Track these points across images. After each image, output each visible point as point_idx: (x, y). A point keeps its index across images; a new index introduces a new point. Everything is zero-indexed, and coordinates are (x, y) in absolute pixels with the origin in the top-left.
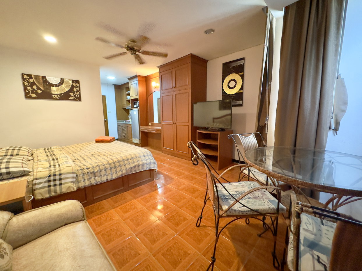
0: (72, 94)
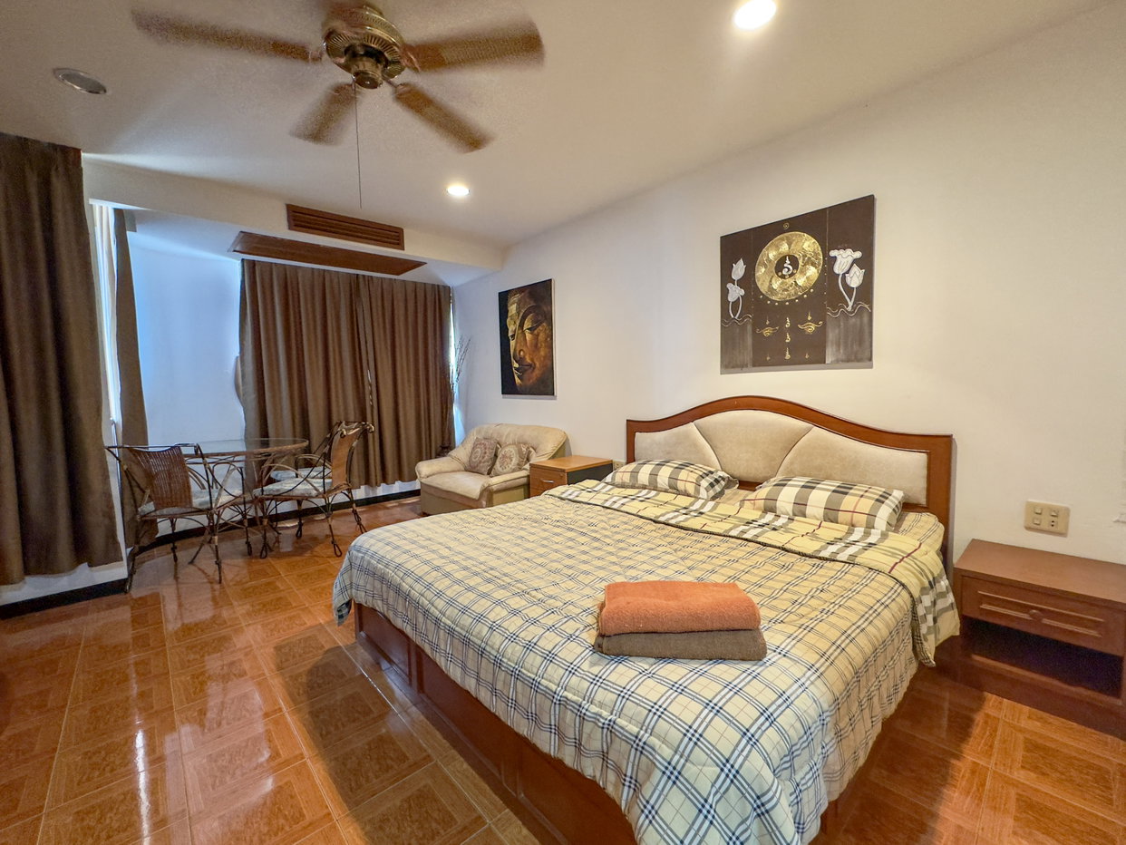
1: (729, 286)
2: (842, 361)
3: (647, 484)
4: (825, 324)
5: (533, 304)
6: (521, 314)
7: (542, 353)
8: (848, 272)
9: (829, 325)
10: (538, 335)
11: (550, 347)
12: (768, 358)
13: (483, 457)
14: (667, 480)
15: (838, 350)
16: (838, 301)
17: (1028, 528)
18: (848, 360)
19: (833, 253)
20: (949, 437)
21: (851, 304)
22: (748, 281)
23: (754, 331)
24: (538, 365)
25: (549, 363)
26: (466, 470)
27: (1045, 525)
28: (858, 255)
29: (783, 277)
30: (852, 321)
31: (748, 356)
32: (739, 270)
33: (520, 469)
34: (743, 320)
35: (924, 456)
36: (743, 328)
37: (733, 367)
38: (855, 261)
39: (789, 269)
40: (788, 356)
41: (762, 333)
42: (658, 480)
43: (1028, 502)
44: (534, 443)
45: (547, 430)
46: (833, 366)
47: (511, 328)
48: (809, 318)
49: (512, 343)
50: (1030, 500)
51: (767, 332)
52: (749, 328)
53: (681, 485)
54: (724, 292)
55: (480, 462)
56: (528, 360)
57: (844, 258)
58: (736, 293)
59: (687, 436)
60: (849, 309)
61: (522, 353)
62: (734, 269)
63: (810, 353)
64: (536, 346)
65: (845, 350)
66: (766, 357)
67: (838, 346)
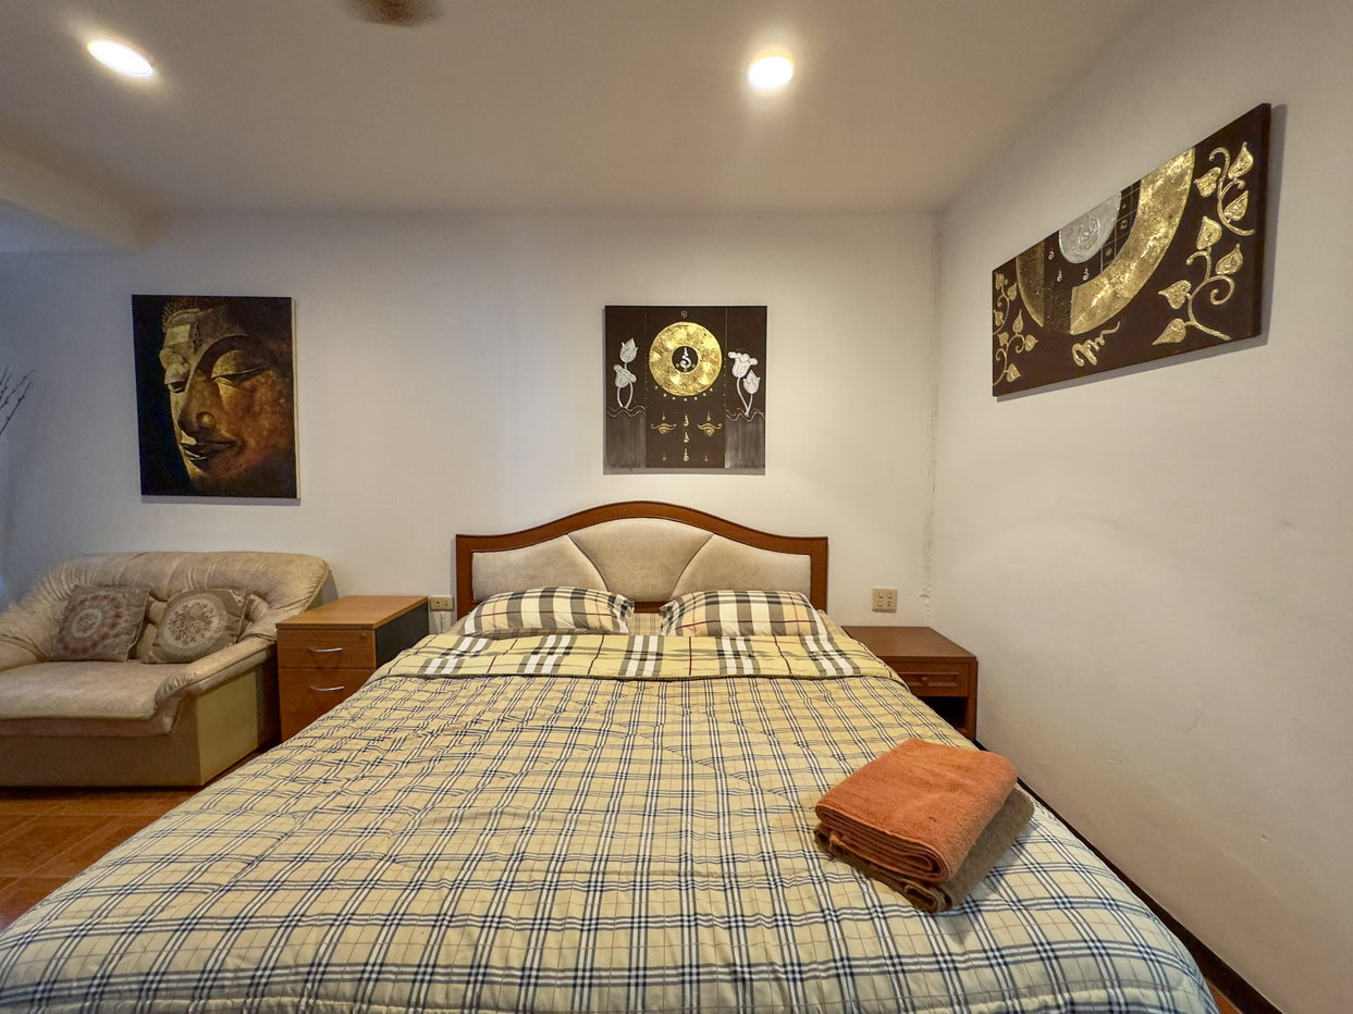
0: (1177, 293)
1: (617, 368)
2: (741, 467)
3: (541, 627)
4: (724, 426)
5: (238, 332)
6: (205, 347)
7: (266, 423)
8: (745, 377)
9: (727, 429)
10: (253, 390)
11: (288, 416)
12: (664, 459)
13: (114, 626)
14: (570, 618)
15: (737, 455)
16: (736, 405)
17: (875, 610)
18: (746, 467)
19: (732, 355)
20: (826, 539)
21: (748, 409)
22: (640, 366)
23: (648, 426)
24: (252, 443)
25: (282, 443)
26: (42, 659)
27: (885, 606)
28: (754, 362)
29: (681, 369)
30: (750, 427)
31: (641, 453)
32: (629, 351)
33: (239, 638)
34: (634, 412)
35: (808, 557)
36: (635, 420)
37: (622, 467)
38: (752, 368)
39: (687, 363)
40: (686, 458)
41: (657, 430)
42: (557, 618)
43: (875, 590)
44: (263, 586)
45: (290, 559)
46: (732, 471)
47: (173, 371)
48: (709, 419)
49: (177, 400)
50: (876, 587)
51: (664, 428)
52: (642, 421)
53: (593, 621)
54: (610, 376)
55: (105, 637)
56: (224, 432)
57: (742, 363)
58: (625, 378)
59: (561, 553)
60: (747, 414)
61: (206, 419)
62: (623, 350)
63: (708, 457)
64: (248, 410)
65: (743, 455)
66: (662, 457)
67: (737, 449)
